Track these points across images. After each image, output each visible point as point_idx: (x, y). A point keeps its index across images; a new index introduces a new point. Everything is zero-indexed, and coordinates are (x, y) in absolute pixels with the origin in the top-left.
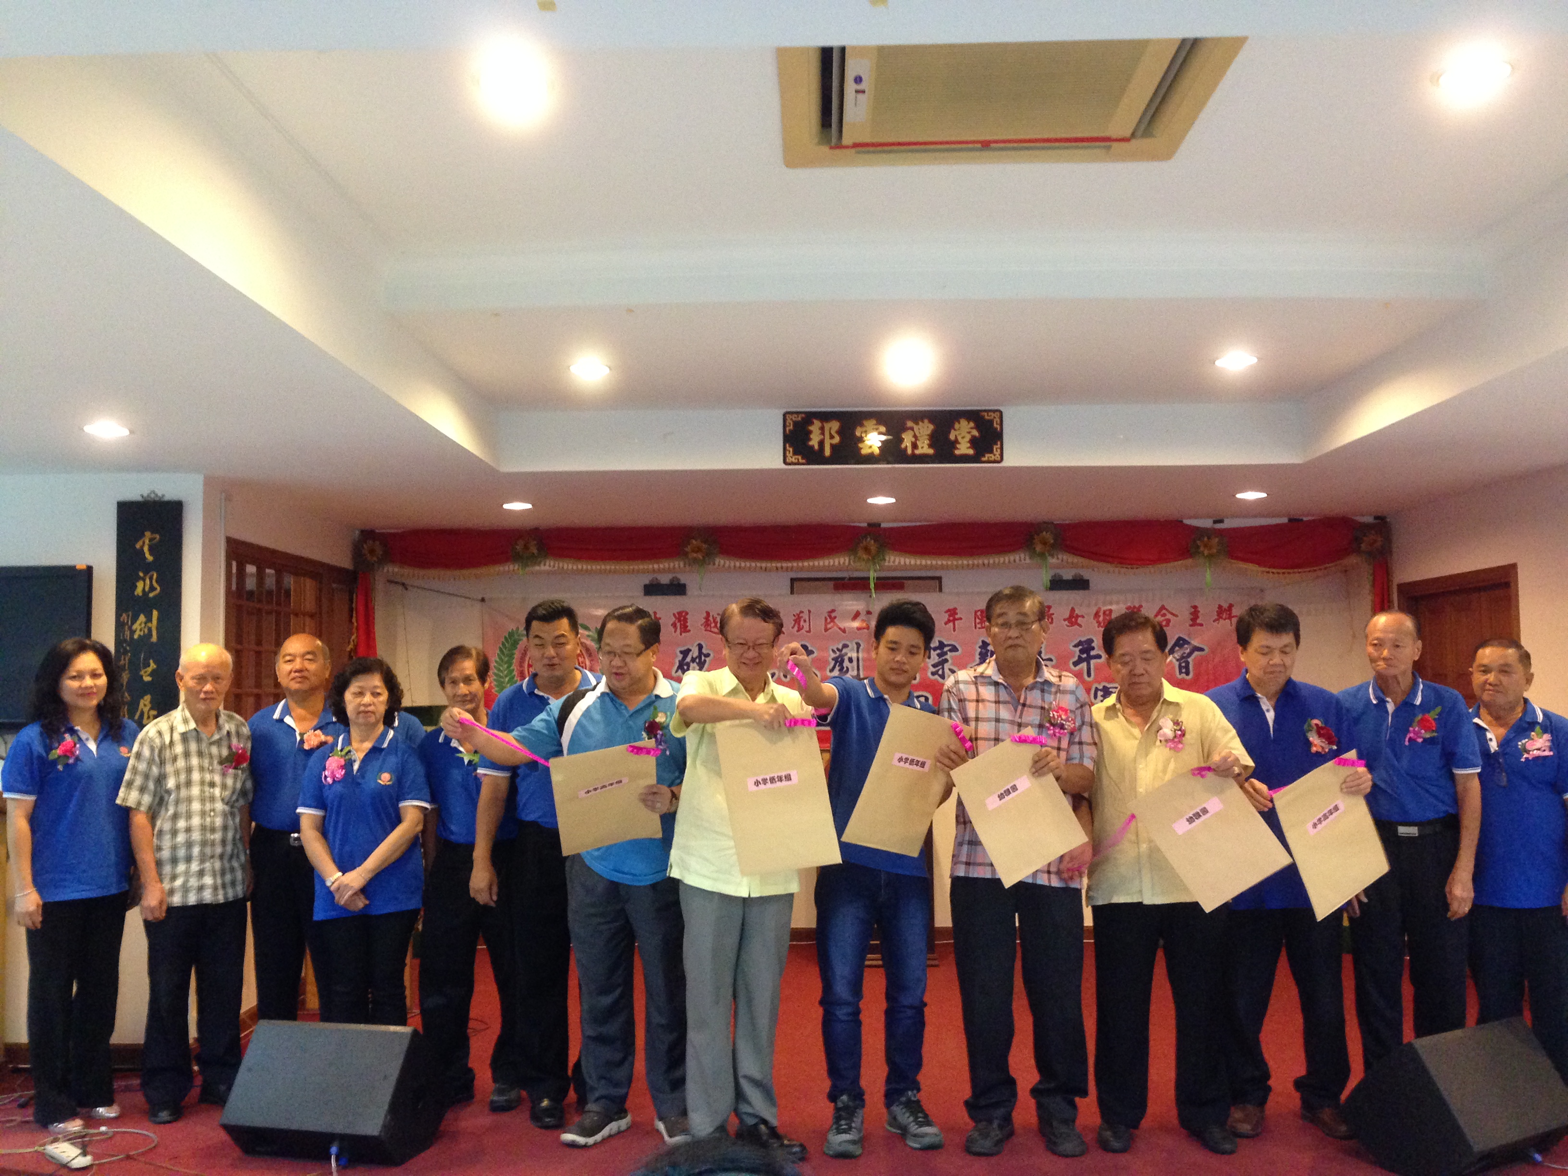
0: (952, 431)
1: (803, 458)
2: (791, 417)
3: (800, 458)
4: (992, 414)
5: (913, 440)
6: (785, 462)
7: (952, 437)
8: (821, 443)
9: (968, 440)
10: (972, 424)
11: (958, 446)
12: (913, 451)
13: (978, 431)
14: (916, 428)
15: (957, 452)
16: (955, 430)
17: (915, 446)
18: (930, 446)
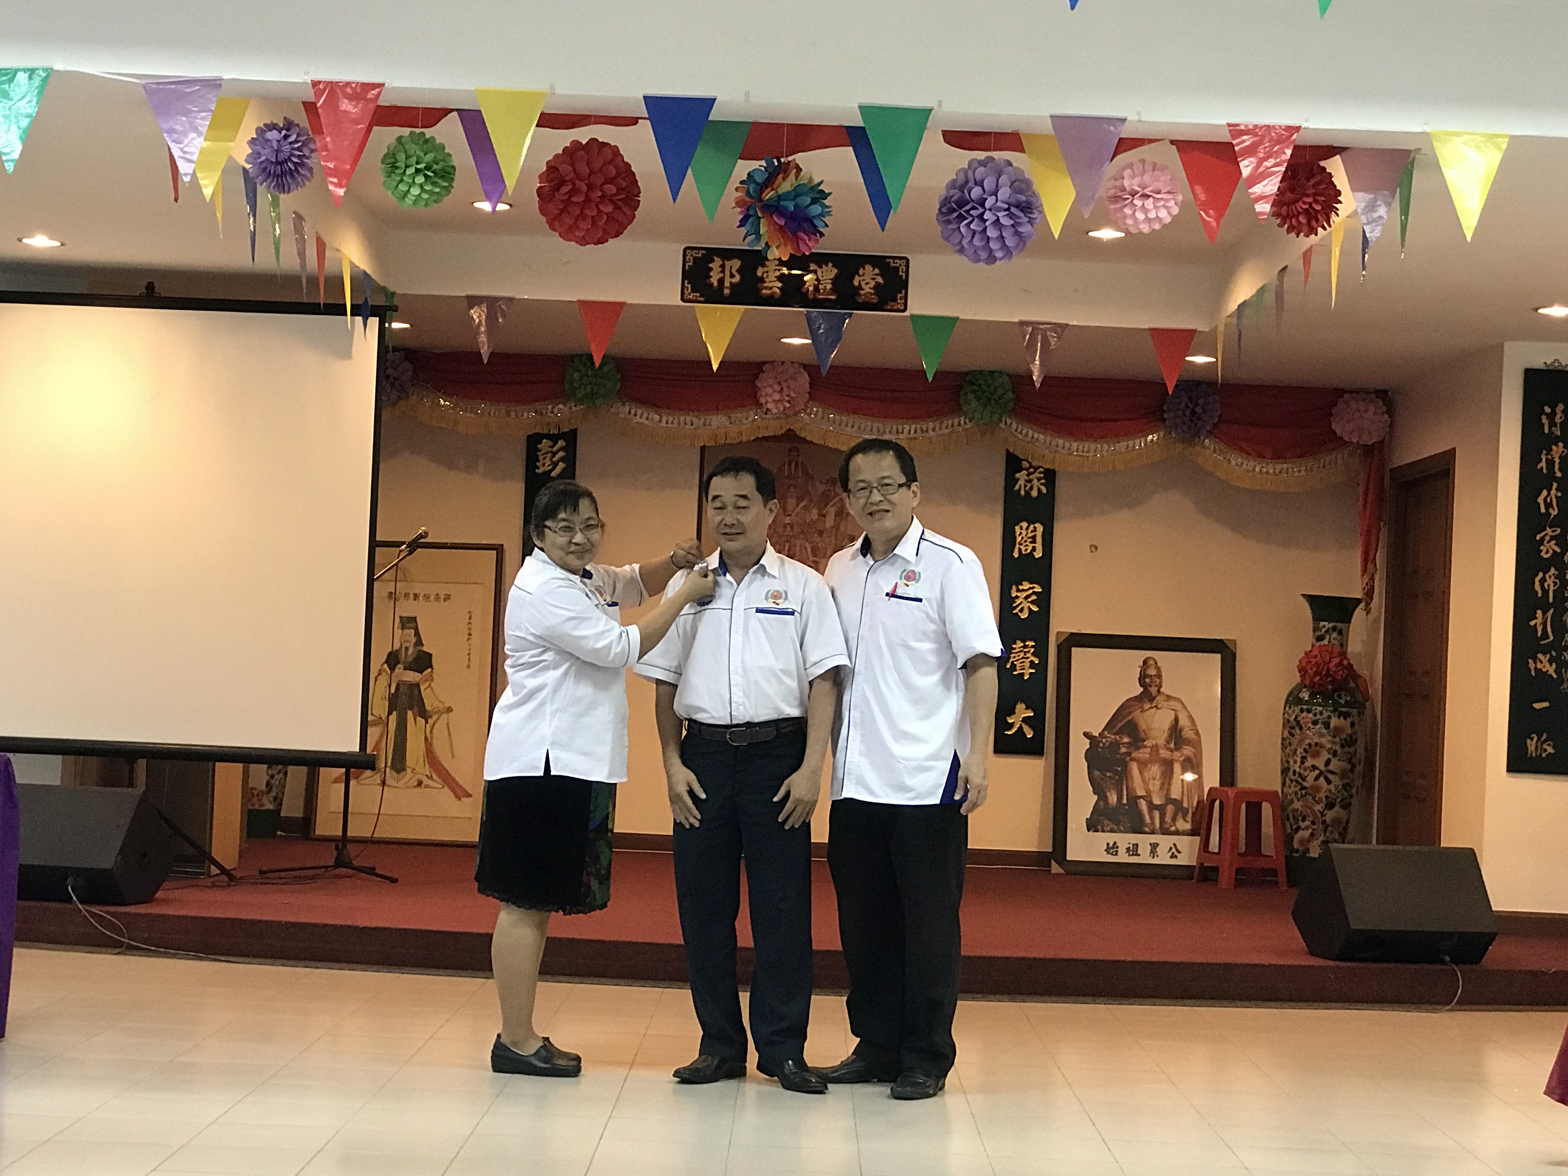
0: (857, 276)
1: (701, 296)
2: (692, 252)
3: (698, 295)
4: (898, 260)
5: (816, 283)
6: (682, 299)
7: (856, 282)
8: (721, 281)
9: (872, 286)
10: (876, 271)
11: (862, 292)
12: (814, 295)
13: (883, 278)
14: (819, 270)
15: (860, 298)
16: (860, 276)
17: (817, 289)
18: (833, 291)
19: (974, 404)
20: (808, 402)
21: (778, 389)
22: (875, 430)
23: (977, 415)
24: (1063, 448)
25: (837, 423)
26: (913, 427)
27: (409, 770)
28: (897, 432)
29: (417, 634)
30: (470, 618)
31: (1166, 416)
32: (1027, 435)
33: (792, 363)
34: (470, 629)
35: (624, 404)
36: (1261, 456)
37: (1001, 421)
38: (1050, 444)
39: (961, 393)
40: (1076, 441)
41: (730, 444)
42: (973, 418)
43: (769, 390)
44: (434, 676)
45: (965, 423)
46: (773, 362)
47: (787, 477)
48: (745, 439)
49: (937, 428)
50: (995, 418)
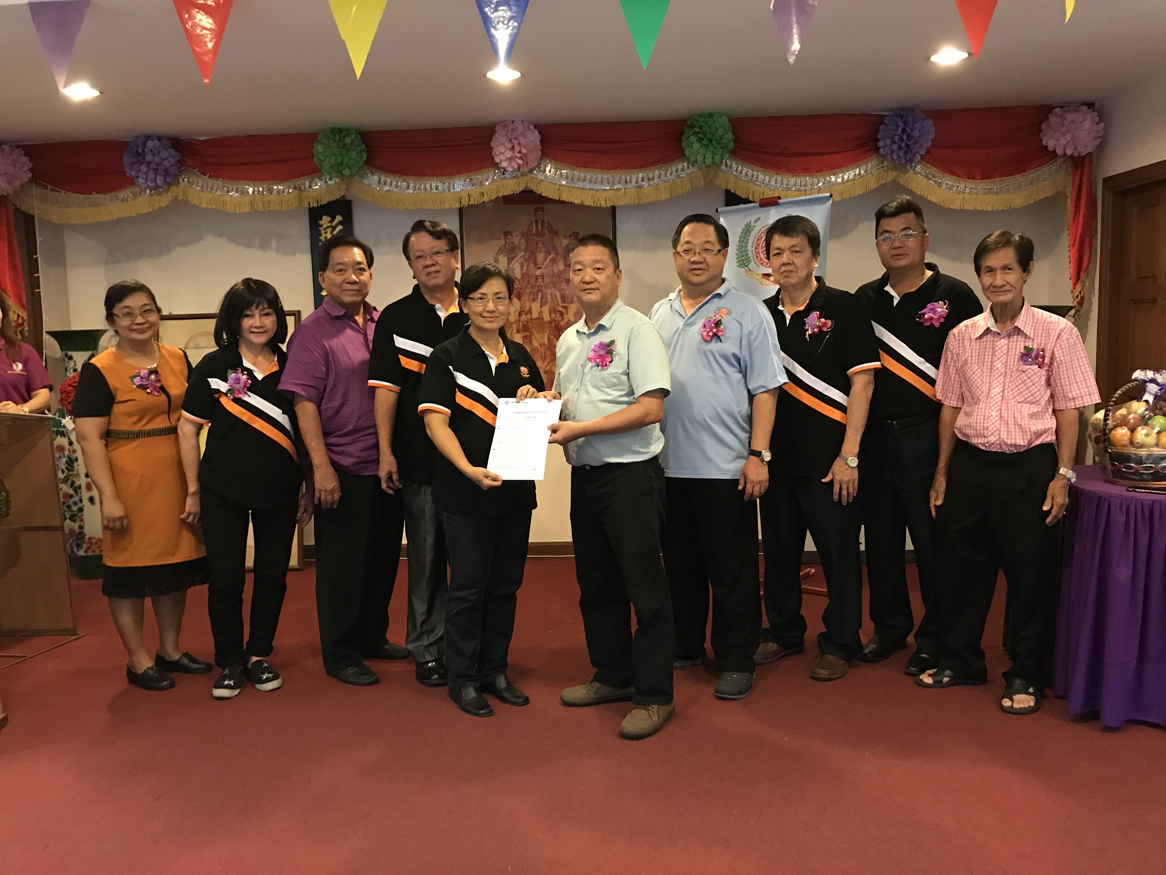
19: (697, 146)
20: (541, 159)
21: (510, 146)
22: (605, 182)
23: (700, 158)
24: (782, 184)
25: (570, 176)
26: (641, 175)
28: (626, 182)
31: (881, 144)
32: (746, 174)
33: (522, 122)
35: (373, 174)
36: (971, 177)
37: (721, 163)
38: (769, 181)
39: (683, 138)
40: (794, 176)
41: (472, 205)
42: (696, 161)
43: (502, 149)
45: (688, 168)
46: (504, 121)
47: (535, 235)
48: (486, 199)
49: (663, 177)
50: (717, 159)
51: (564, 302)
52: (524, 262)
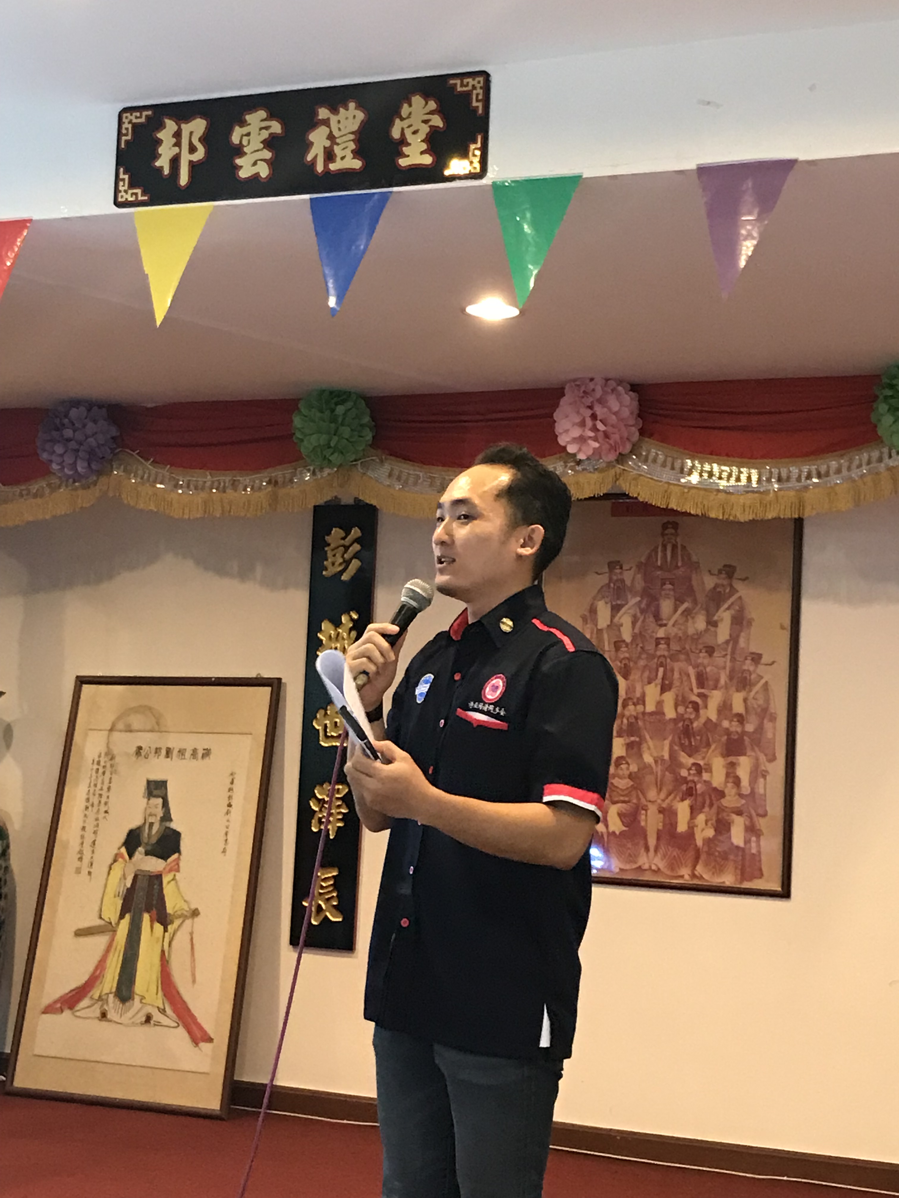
0: (397, 121)
1: (144, 193)
2: (130, 117)
3: (139, 191)
4: (470, 80)
5: (328, 143)
6: (115, 202)
7: (396, 134)
8: (175, 161)
9: (423, 136)
10: (432, 105)
11: (405, 150)
12: (326, 165)
13: (445, 118)
14: (334, 119)
15: (403, 162)
16: (402, 119)
17: (330, 156)
18: (357, 154)
20: (639, 440)
21: (579, 420)
27: (137, 999)
29: (165, 804)
30: (232, 783)
33: (607, 380)
34: (230, 797)
35: (382, 462)
42: (892, 445)
43: (567, 424)
44: (182, 864)
47: (660, 568)
49: (844, 471)
51: (703, 688)
52: (639, 614)
